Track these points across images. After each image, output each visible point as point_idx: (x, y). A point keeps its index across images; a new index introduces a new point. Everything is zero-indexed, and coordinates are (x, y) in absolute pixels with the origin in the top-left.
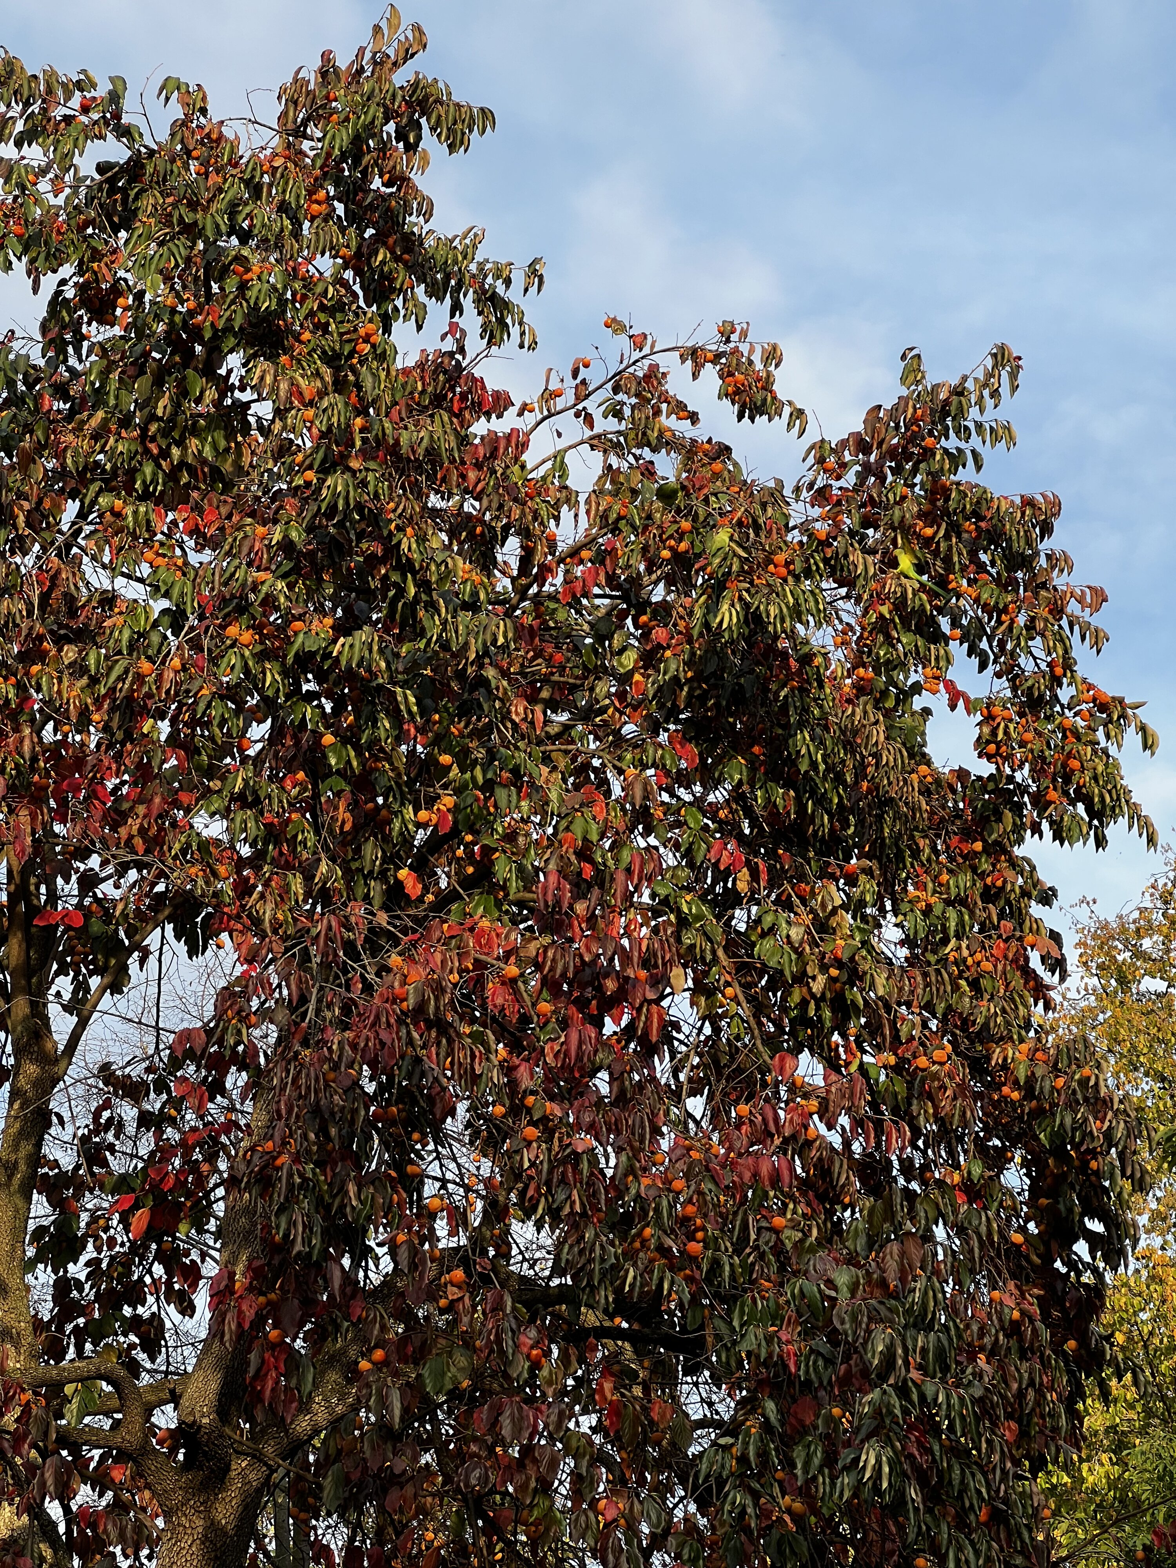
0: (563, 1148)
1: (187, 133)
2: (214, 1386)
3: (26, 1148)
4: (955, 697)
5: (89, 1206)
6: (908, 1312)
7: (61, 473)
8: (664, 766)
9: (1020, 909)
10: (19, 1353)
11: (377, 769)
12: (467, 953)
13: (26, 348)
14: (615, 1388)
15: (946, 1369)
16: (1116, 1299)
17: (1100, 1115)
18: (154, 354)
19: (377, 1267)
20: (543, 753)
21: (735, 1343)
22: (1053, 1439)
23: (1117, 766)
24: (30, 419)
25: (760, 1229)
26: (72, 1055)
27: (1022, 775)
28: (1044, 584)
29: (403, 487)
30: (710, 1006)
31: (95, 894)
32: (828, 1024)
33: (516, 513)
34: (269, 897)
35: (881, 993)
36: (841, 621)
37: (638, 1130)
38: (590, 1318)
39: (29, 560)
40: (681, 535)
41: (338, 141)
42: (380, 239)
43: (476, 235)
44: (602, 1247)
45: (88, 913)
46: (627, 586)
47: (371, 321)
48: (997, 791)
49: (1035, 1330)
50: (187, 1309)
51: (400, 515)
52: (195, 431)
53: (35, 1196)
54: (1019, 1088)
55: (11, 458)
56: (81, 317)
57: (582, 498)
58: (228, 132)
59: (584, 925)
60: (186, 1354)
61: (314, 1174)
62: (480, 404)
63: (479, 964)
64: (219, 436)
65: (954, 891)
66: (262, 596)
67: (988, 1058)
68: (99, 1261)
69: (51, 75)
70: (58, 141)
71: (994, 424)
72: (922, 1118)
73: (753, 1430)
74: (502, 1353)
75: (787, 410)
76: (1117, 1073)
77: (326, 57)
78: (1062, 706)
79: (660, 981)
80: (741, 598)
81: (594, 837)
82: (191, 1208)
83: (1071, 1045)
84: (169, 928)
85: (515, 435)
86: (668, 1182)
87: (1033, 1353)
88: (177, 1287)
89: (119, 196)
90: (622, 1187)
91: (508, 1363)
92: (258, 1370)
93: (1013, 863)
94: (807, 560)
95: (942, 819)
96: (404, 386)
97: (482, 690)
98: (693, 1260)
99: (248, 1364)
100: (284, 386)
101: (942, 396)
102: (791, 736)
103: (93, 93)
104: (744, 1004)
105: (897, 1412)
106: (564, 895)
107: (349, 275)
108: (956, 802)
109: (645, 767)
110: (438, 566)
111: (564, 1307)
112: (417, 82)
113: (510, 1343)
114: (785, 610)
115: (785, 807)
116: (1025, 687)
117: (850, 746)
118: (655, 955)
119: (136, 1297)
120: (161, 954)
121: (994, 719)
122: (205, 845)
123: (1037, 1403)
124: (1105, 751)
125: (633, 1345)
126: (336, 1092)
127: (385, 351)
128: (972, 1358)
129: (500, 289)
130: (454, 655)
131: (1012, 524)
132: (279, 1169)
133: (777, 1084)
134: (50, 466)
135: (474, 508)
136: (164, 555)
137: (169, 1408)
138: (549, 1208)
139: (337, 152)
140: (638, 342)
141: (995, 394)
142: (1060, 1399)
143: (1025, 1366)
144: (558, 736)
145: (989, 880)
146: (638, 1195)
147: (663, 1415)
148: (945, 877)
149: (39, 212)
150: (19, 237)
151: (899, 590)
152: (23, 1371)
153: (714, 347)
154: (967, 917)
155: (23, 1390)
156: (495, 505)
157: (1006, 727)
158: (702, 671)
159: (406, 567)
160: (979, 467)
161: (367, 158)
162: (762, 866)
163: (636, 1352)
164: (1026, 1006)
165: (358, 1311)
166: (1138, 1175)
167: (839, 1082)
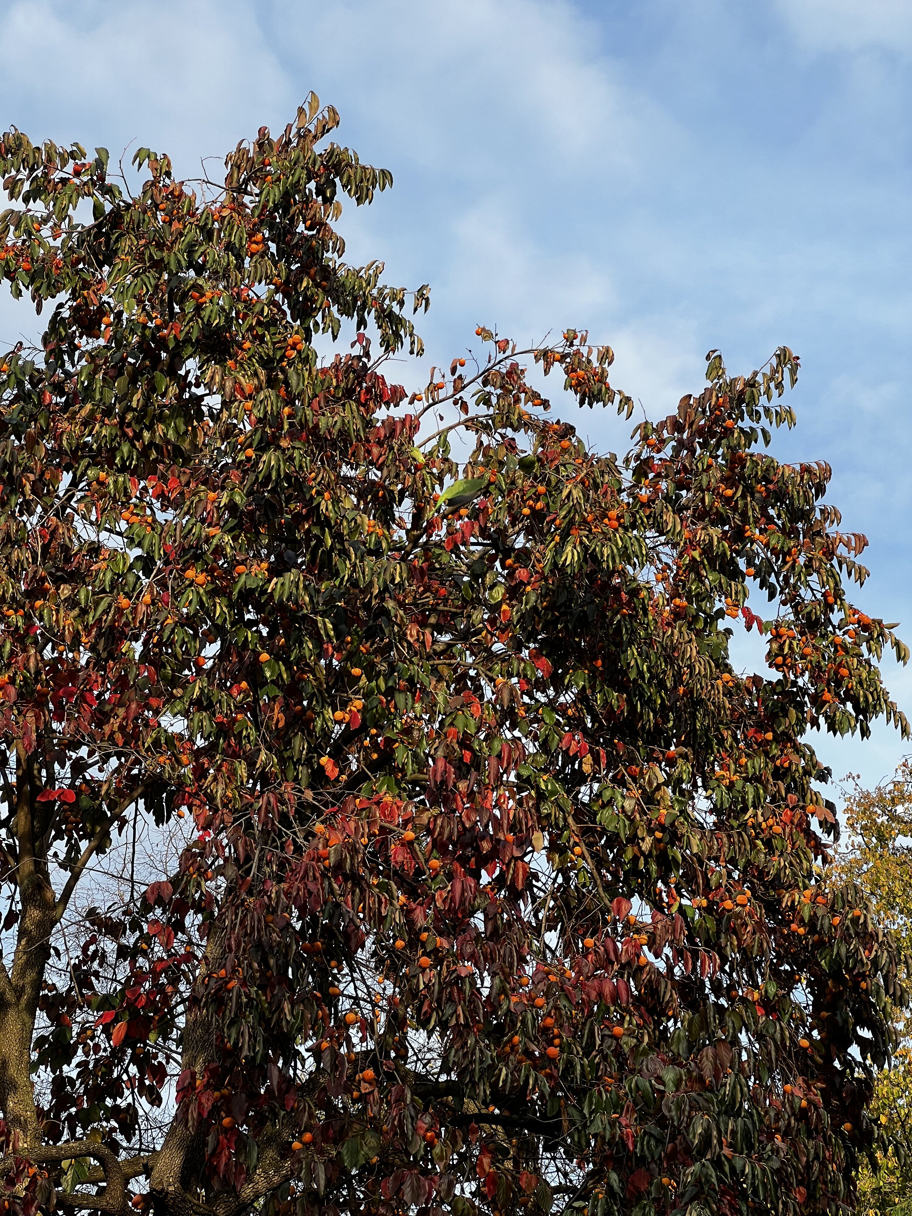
0: (450, 973)
1: (155, 191)
2: (178, 1161)
3: (31, 975)
4: (750, 620)
5: (78, 1019)
6: (721, 1102)
7: (59, 452)
8: (525, 676)
9: (802, 784)
10: (26, 1136)
11: (304, 680)
12: (375, 821)
13: (32, 356)
14: (492, 1163)
15: (751, 1147)
16: (881, 1089)
17: (868, 946)
18: (130, 360)
19: (303, 1067)
20: (432, 666)
21: (585, 1126)
22: (833, 1200)
23: (877, 673)
24: (35, 411)
25: (603, 1036)
26: (66, 902)
27: (803, 681)
28: (819, 532)
29: (322, 461)
30: (563, 862)
31: (84, 776)
32: (654, 875)
33: (409, 481)
34: (220, 779)
35: (695, 851)
36: (660, 561)
37: (508, 959)
38: (471, 1107)
39: (34, 519)
40: (537, 497)
41: (272, 196)
42: (304, 270)
43: (377, 267)
44: (481, 1051)
45: (79, 792)
46: (496, 536)
47: (297, 333)
48: (783, 693)
49: (819, 1116)
50: (156, 1100)
51: (320, 483)
52: (161, 419)
53: (38, 1012)
54: (804, 925)
55: (20, 440)
56: (74, 332)
57: (461, 468)
58: (187, 190)
59: (465, 800)
60: (154, 1135)
61: (257, 995)
62: (381, 396)
63: (384, 830)
64: (180, 422)
65: (751, 771)
66: (213, 547)
67: (780, 901)
68: (86, 1063)
69: (50, 147)
70: (57, 198)
71: (778, 409)
72: (728, 948)
73: (601, 1196)
74: (404, 1135)
75: (617, 398)
76: (878, 911)
77: (262, 132)
78: (834, 627)
79: (526, 841)
80: (581, 543)
81: (472, 730)
82: (159, 1021)
83: (845, 892)
84: (141, 802)
85: (408, 419)
86: (531, 999)
87: (817, 1133)
88: (147, 1082)
89: (103, 240)
90: (496, 1004)
91: (408, 1143)
92: (215, 1150)
93: (797, 749)
94: (634, 516)
95: (741, 715)
96: (323, 382)
97: (384, 618)
98: (552, 1061)
99: (206, 1144)
100: (229, 384)
101: (739, 387)
102: (623, 652)
103: (83, 161)
104: (589, 860)
105: (714, 1180)
106: (450, 776)
107: (279, 297)
108: (752, 702)
109: (510, 676)
110: (349, 522)
111: (450, 1098)
112: (332, 151)
113: (410, 1127)
114: (615, 551)
115: (619, 707)
116: (805, 612)
117: (669, 660)
118: (520, 823)
119: (116, 1091)
120: (135, 823)
121: (781, 638)
122: (172, 740)
123: (821, 1172)
124: (868, 662)
125: (504, 1128)
126: (274, 931)
127: (308, 356)
128: (771, 1138)
129: (396, 309)
130: (362, 591)
131: (794, 486)
132: (229, 991)
133: (615, 922)
134: (49, 446)
135: (376, 476)
136: (138, 515)
137: (142, 1178)
138: (440, 1020)
139: (271, 204)
140: (502, 346)
141: (779, 386)
142: (839, 1169)
143: (811, 1144)
144: (443, 652)
145: (778, 762)
146: (509, 1009)
147: (529, 1184)
148: (744, 760)
149: (42, 251)
150: (27, 271)
151: (707, 538)
152: (30, 1150)
153: (561, 350)
154: (761, 791)
155: (31, 1165)
156: (393, 474)
157: (791, 643)
158: (555, 602)
159: (324, 523)
160: (767, 442)
161: (294, 209)
162: (602, 753)
163: (506, 1133)
164: (809, 860)
165: (291, 1103)
166: (899, 993)
167: (663, 921)
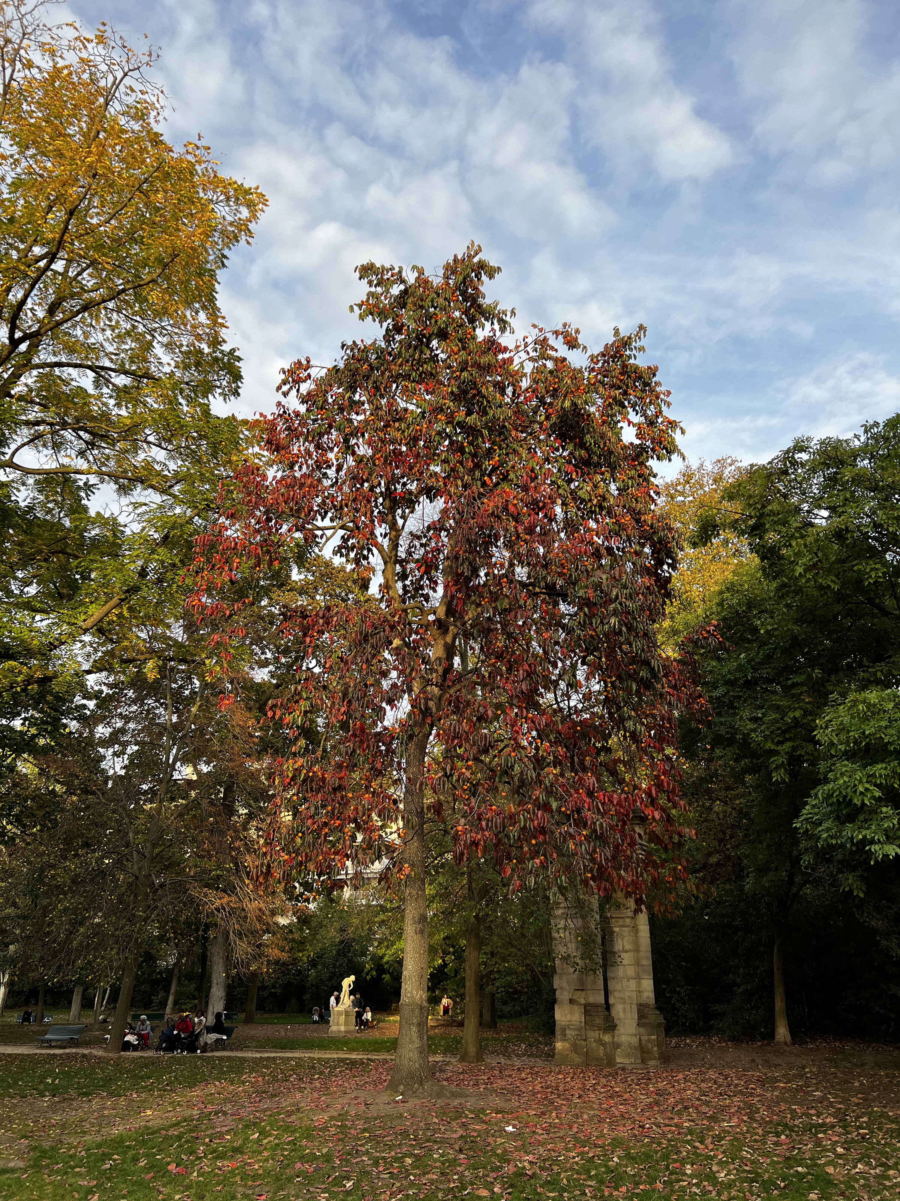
0: (530, 547)
1: (419, 280)
2: (444, 609)
3: (394, 553)
4: (630, 423)
5: (409, 566)
6: (622, 585)
7: (392, 376)
8: (552, 446)
9: (648, 479)
11: (478, 451)
12: (504, 498)
13: (380, 343)
15: (632, 599)
16: (675, 579)
17: (671, 532)
18: (413, 342)
19: (482, 579)
20: (520, 444)
21: (575, 594)
22: (658, 615)
23: (674, 439)
24: (383, 362)
25: (582, 565)
26: (403, 529)
27: (648, 443)
28: (654, 390)
29: (481, 375)
30: (566, 509)
31: (406, 488)
32: (597, 512)
33: (511, 380)
35: (611, 503)
36: (598, 404)
37: (549, 542)
38: (538, 590)
39: (385, 400)
40: (555, 383)
41: (459, 279)
42: (471, 306)
43: (497, 303)
44: (541, 572)
45: (405, 493)
46: (541, 398)
47: (470, 329)
48: (641, 448)
49: (653, 588)
50: (436, 591)
51: (481, 383)
52: (425, 363)
54: (649, 526)
56: (394, 333)
57: (528, 375)
58: (430, 279)
59: (533, 489)
60: (436, 601)
61: (468, 556)
62: (500, 350)
63: (506, 501)
64: (432, 363)
65: (630, 475)
66: (446, 407)
67: (640, 519)
68: (412, 580)
69: (383, 267)
70: (386, 285)
71: (639, 346)
72: (622, 536)
73: (581, 616)
74: (517, 598)
75: (582, 346)
77: (455, 256)
78: (659, 424)
79: (554, 502)
80: (571, 399)
81: (534, 466)
82: (434, 567)
83: (662, 515)
84: (425, 496)
85: (509, 358)
86: (557, 554)
87: (653, 594)
88: (432, 586)
89: (402, 299)
90: (545, 556)
91: (519, 601)
92: (456, 605)
93: (646, 467)
94: (589, 388)
95: (627, 456)
96: (480, 346)
97: (504, 428)
98: (565, 574)
99: (453, 603)
100: (448, 349)
101: (625, 339)
102: (585, 436)
103: (394, 271)
104: (575, 508)
105: (619, 609)
106: (528, 482)
107: (463, 316)
108: (630, 451)
109: (547, 447)
110: (491, 396)
111: (531, 587)
112: (480, 261)
113: (519, 596)
114: (582, 401)
115: (584, 455)
116: (649, 419)
117: (602, 438)
118: (552, 496)
119: (422, 588)
120: (423, 503)
121: (640, 428)
122: (435, 474)
123: (654, 606)
124: (671, 435)
127: (475, 337)
128: (638, 596)
129: (504, 317)
130: (497, 420)
131: (645, 374)
132: (459, 555)
133: (584, 528)
135: (499, 379)
136: (419, 397)
137: (433, 615)
138: (527, 563)
139: (459, 282)
140: (541, 330)
141: (640, 338)
142: (660, 605)
143: (651, 597)
144: (524, 440)
145: (639, 472)
146: (550, 558)
147: (556, 613)
148: (628, 472)
149: (382, 305)
150: (377, 312)
151: (614, 395)
152: (398, 607)
153: (561, 330)
154: (634, 482)
155: (399, 612)
156: (505, 378)
157: (644, 430)
158: (562, 420)
159: (484, 397)
160: (635, 359)
161: (467, 283)
162: (579, 471)
163: (549, 597)
164: (650, 505)
165: (480, 590)
166: (681, 547)
167: (600, 527)
